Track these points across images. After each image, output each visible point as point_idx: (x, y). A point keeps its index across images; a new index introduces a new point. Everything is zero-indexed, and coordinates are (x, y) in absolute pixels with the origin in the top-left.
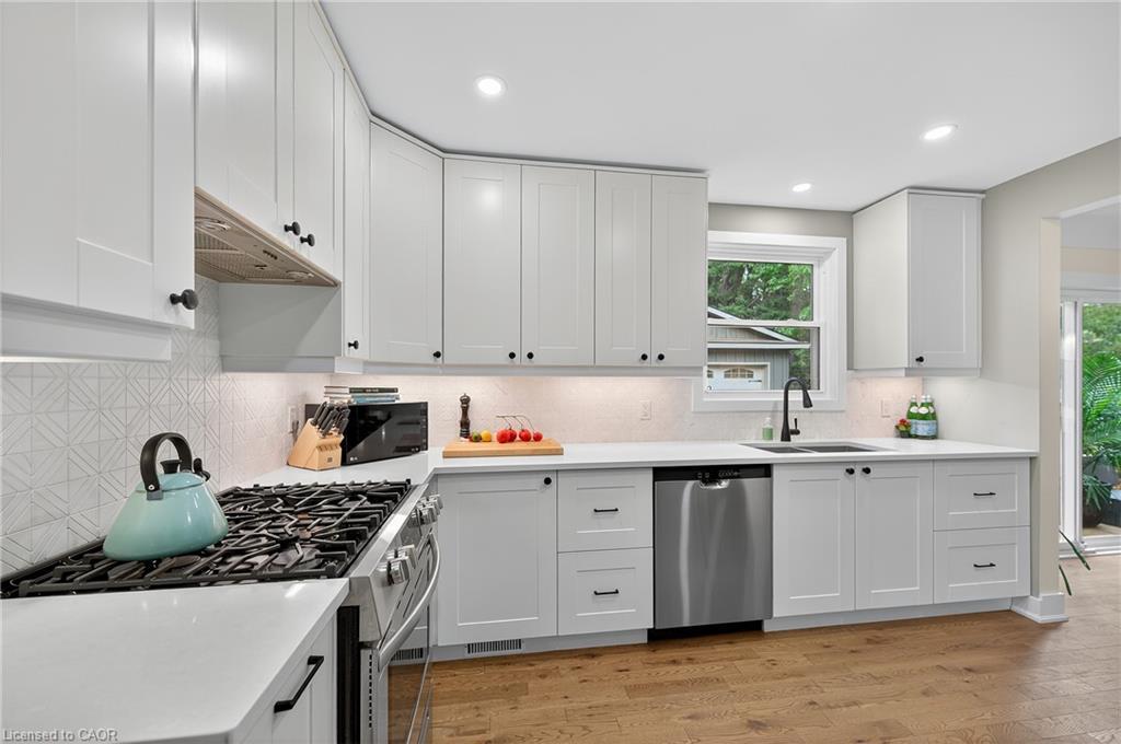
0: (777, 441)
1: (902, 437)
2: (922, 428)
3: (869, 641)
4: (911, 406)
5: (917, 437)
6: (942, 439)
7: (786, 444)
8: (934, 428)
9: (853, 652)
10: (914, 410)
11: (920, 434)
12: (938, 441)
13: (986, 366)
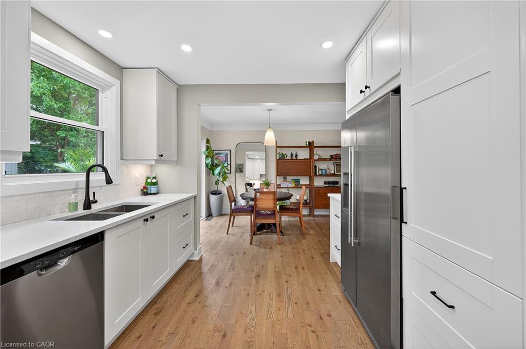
0: (81, 212)
1: (144, 195)
2: (153, 189)
3: (156, 314)
4: (147, 179)
5: (151, 194)
6: (160, 193)
7: (87, 212)
8: (157, 189)
9: (154, 327)
10: (149, 180)
11: (152, 192)
12: (158, 195)
13: (178, 161)
